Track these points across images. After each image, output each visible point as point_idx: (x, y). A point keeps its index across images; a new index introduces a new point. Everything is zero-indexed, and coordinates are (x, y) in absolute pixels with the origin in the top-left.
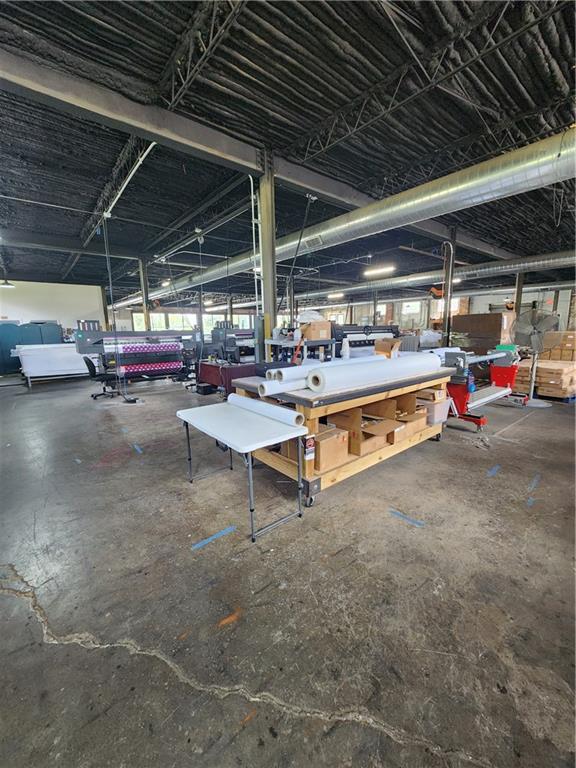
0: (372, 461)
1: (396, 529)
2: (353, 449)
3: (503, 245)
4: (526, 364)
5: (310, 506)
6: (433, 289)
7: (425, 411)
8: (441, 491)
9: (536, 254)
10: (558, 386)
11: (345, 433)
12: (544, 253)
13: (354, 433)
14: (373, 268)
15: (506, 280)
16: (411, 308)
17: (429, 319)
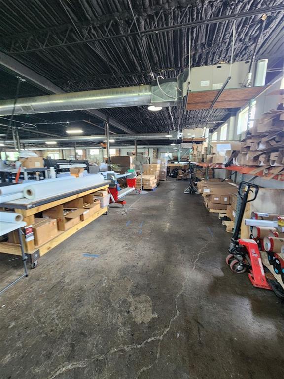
0: (73, 231)
1: (85, 263)
2: (60, 227)
3: (128, 127)
4: (139, 177)
5: (34, 268)
6: (102, 144)
7: (99, 201)
8: (107, 238)
9: (140, 133)
10: (149, 185)
11: (55, 220)
12: (143, 133)
13: (60, 220)
14: (71, 130)
15: (131, 143)
16: (94, 152)
17: (103, 158)
